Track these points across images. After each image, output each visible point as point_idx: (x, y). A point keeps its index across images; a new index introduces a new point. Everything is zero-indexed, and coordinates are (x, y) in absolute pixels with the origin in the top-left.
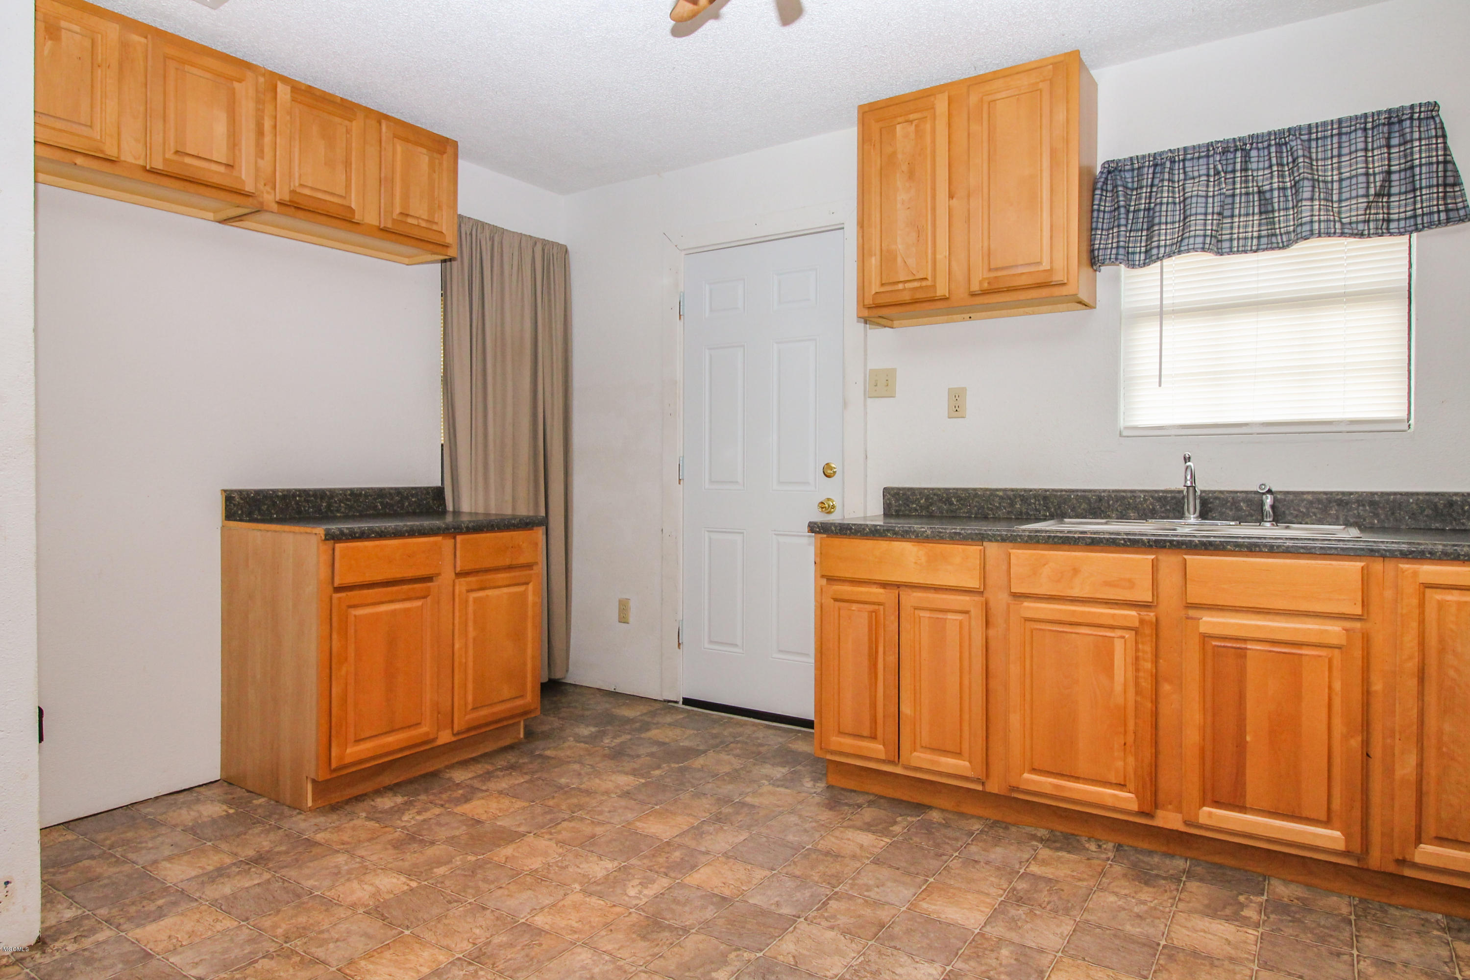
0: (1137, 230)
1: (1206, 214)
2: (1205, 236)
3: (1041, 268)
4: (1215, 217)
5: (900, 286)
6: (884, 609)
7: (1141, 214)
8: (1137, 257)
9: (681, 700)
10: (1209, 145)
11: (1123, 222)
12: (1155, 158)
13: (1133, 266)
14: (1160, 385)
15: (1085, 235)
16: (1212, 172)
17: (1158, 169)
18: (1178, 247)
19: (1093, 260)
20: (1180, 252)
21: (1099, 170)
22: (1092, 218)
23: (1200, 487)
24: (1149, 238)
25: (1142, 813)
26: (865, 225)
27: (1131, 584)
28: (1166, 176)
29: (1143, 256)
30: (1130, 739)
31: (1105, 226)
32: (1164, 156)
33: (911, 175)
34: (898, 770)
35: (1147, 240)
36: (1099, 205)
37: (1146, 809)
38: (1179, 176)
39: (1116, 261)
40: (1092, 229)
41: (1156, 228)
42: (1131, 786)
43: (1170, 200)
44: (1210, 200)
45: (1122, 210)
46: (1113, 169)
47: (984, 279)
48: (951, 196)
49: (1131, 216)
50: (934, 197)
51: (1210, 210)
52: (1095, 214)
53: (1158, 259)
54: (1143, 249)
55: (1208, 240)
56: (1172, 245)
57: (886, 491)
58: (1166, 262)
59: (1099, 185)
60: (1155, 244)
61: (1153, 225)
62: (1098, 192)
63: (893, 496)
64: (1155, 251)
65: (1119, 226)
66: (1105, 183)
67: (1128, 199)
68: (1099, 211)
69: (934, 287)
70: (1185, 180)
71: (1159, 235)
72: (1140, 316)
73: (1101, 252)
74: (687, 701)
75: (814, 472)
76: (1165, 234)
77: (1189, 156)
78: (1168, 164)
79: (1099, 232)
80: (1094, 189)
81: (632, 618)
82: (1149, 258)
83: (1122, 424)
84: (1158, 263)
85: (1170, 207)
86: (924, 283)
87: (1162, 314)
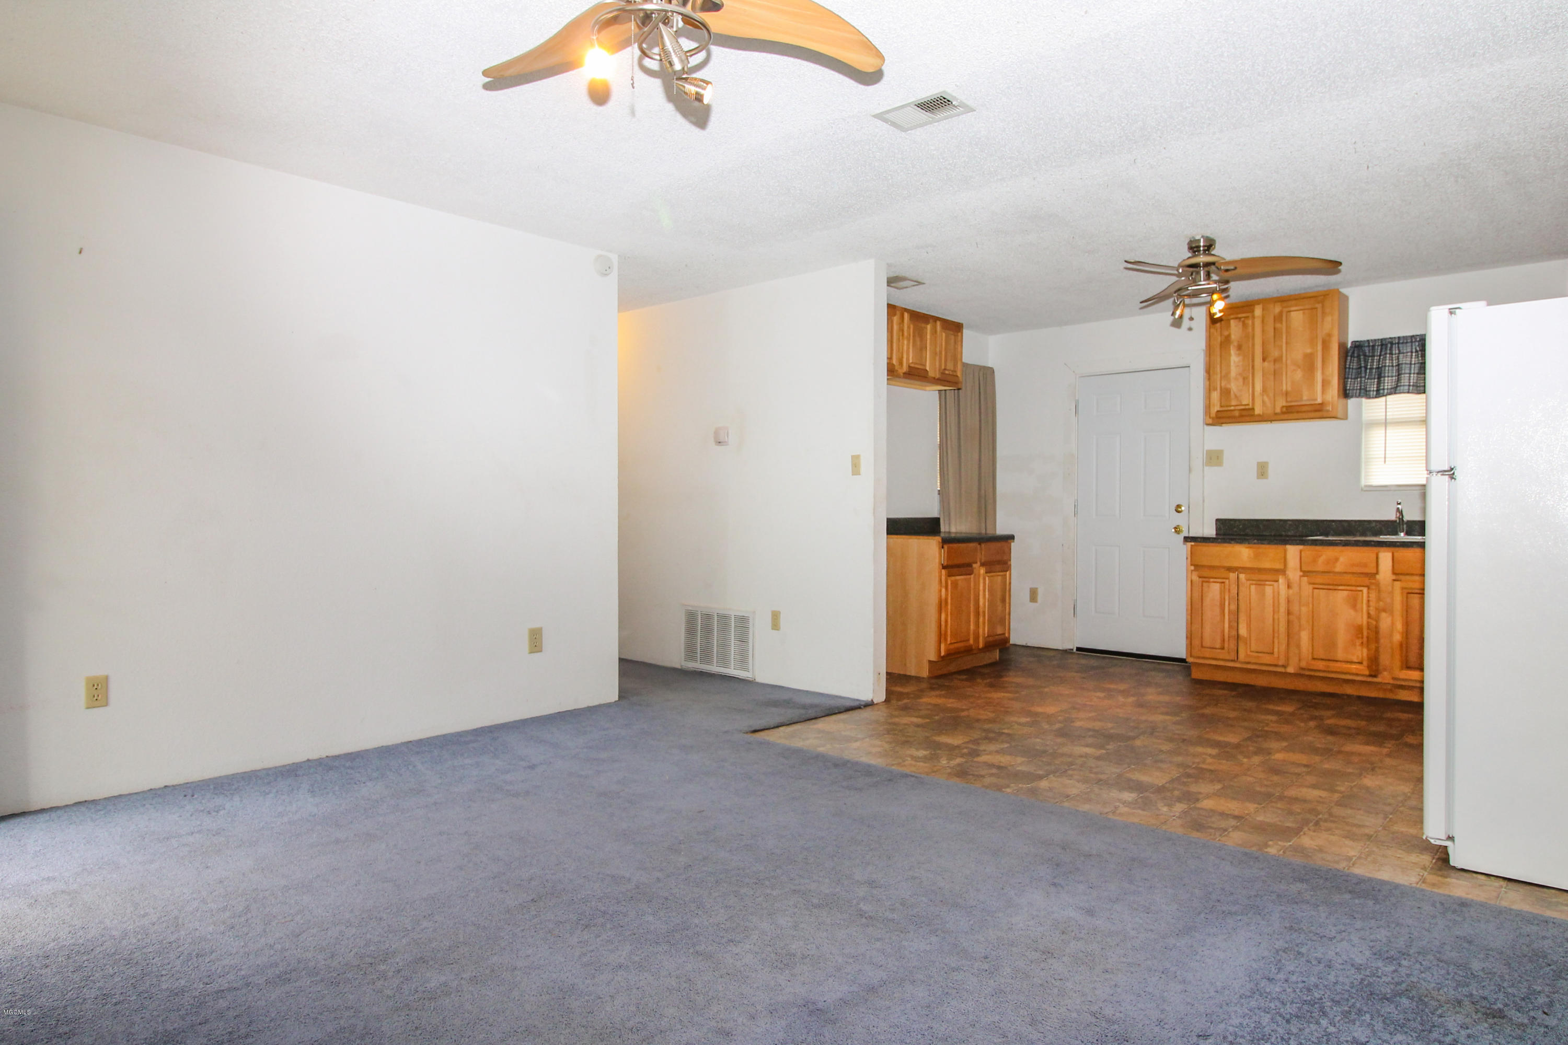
0: (1371, 379)
1: (1410, 374)
2: (1409, 386)
3: (1317, 402)
4: (1415, 375)
5: (1232, 408)
6: (1229, 582)
7: (1374, 370)
8: (1372, 393)
9: (1075, 648)
10: (1412, 337)
11: (1363, 375)
12: (1381, 342)
13: (1370, 398)
14: (1385, 461)
15: (1342, 381)
16: (1414, 350)
17: (1384, 347)
18: (1395, 390)
19: (1345, 394)
20: (1395, 393)
21: (1349, 345)
22: (1345, 372)
23: (1406, 518)
24: (1379, 383)
25: (1371, 676)
26: (1211, 372)
27: (1365, 565)
28: (1388, 352)
29: (1375, 393)
30: (1365, 640)
31: (1353, 377)
32: (1388, 340)
33: (1239, 347)
34: (1237, 665)
35: (1377, 384)
36: (1350, 365)
37: (1373, 674)
38: (1395, 351)
39: (1360, 396)
40: (1345, 378)
41: (1382, 379)
42: (1365, 663)
43: (1391, 364)
44: (1413, 366)
45: (1363, 369)
46: (1358, 345)
47: (1283, 407)
48: (1264, 360)
49: (1368, 371)
50: (1253, 361)
51: (1412, 372)
52: (1347, 370)
53: (1383, 396)
54: (1375, 389)
55: (1411, 388)
56: (1391, 389)
57: (1217, 520)
58: (1389, 397)
59: (1350, 354)
60: (1382, 387)
61: (1381, 377)
62: (1349, 358)
63: (1222, 524)
64: (1381, 391)
65: (1361, 377)
66: (1353, 353)
67: (1366, 362)
68: (1349, 368)
69: (1253, 409)
70: (1399, 354)
71: (1384, 383)
72: (1373, 424)
73: (1351, 391)
74: (1079, 649)
75: (1169, 510)
76: (1388, 383)
77: (1401, 341)
78: (1389, 345)
79: (1350, 380)
80: (1347, 356)
81: (1040, 598)
82: (1378, 394)
83: (1363, 482)
84: (1383, 398)
85: (1390, 368)
86: (1247, 407)
87: (1386, 423)
